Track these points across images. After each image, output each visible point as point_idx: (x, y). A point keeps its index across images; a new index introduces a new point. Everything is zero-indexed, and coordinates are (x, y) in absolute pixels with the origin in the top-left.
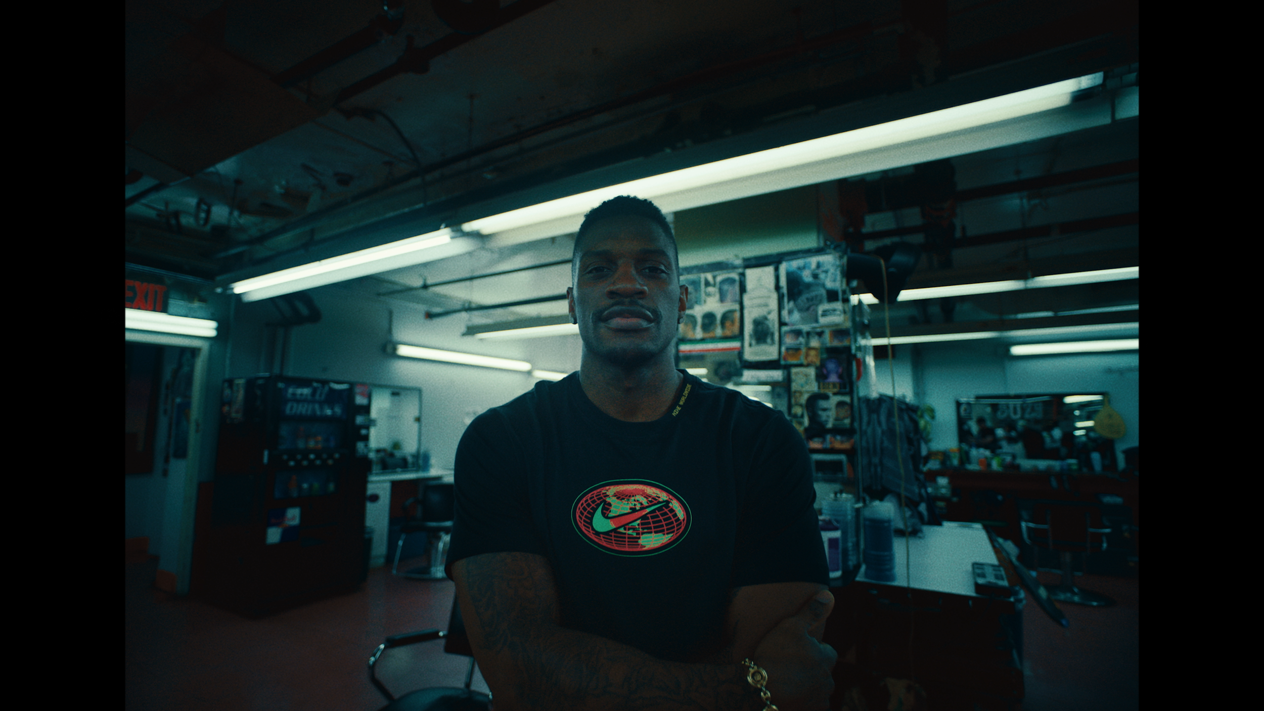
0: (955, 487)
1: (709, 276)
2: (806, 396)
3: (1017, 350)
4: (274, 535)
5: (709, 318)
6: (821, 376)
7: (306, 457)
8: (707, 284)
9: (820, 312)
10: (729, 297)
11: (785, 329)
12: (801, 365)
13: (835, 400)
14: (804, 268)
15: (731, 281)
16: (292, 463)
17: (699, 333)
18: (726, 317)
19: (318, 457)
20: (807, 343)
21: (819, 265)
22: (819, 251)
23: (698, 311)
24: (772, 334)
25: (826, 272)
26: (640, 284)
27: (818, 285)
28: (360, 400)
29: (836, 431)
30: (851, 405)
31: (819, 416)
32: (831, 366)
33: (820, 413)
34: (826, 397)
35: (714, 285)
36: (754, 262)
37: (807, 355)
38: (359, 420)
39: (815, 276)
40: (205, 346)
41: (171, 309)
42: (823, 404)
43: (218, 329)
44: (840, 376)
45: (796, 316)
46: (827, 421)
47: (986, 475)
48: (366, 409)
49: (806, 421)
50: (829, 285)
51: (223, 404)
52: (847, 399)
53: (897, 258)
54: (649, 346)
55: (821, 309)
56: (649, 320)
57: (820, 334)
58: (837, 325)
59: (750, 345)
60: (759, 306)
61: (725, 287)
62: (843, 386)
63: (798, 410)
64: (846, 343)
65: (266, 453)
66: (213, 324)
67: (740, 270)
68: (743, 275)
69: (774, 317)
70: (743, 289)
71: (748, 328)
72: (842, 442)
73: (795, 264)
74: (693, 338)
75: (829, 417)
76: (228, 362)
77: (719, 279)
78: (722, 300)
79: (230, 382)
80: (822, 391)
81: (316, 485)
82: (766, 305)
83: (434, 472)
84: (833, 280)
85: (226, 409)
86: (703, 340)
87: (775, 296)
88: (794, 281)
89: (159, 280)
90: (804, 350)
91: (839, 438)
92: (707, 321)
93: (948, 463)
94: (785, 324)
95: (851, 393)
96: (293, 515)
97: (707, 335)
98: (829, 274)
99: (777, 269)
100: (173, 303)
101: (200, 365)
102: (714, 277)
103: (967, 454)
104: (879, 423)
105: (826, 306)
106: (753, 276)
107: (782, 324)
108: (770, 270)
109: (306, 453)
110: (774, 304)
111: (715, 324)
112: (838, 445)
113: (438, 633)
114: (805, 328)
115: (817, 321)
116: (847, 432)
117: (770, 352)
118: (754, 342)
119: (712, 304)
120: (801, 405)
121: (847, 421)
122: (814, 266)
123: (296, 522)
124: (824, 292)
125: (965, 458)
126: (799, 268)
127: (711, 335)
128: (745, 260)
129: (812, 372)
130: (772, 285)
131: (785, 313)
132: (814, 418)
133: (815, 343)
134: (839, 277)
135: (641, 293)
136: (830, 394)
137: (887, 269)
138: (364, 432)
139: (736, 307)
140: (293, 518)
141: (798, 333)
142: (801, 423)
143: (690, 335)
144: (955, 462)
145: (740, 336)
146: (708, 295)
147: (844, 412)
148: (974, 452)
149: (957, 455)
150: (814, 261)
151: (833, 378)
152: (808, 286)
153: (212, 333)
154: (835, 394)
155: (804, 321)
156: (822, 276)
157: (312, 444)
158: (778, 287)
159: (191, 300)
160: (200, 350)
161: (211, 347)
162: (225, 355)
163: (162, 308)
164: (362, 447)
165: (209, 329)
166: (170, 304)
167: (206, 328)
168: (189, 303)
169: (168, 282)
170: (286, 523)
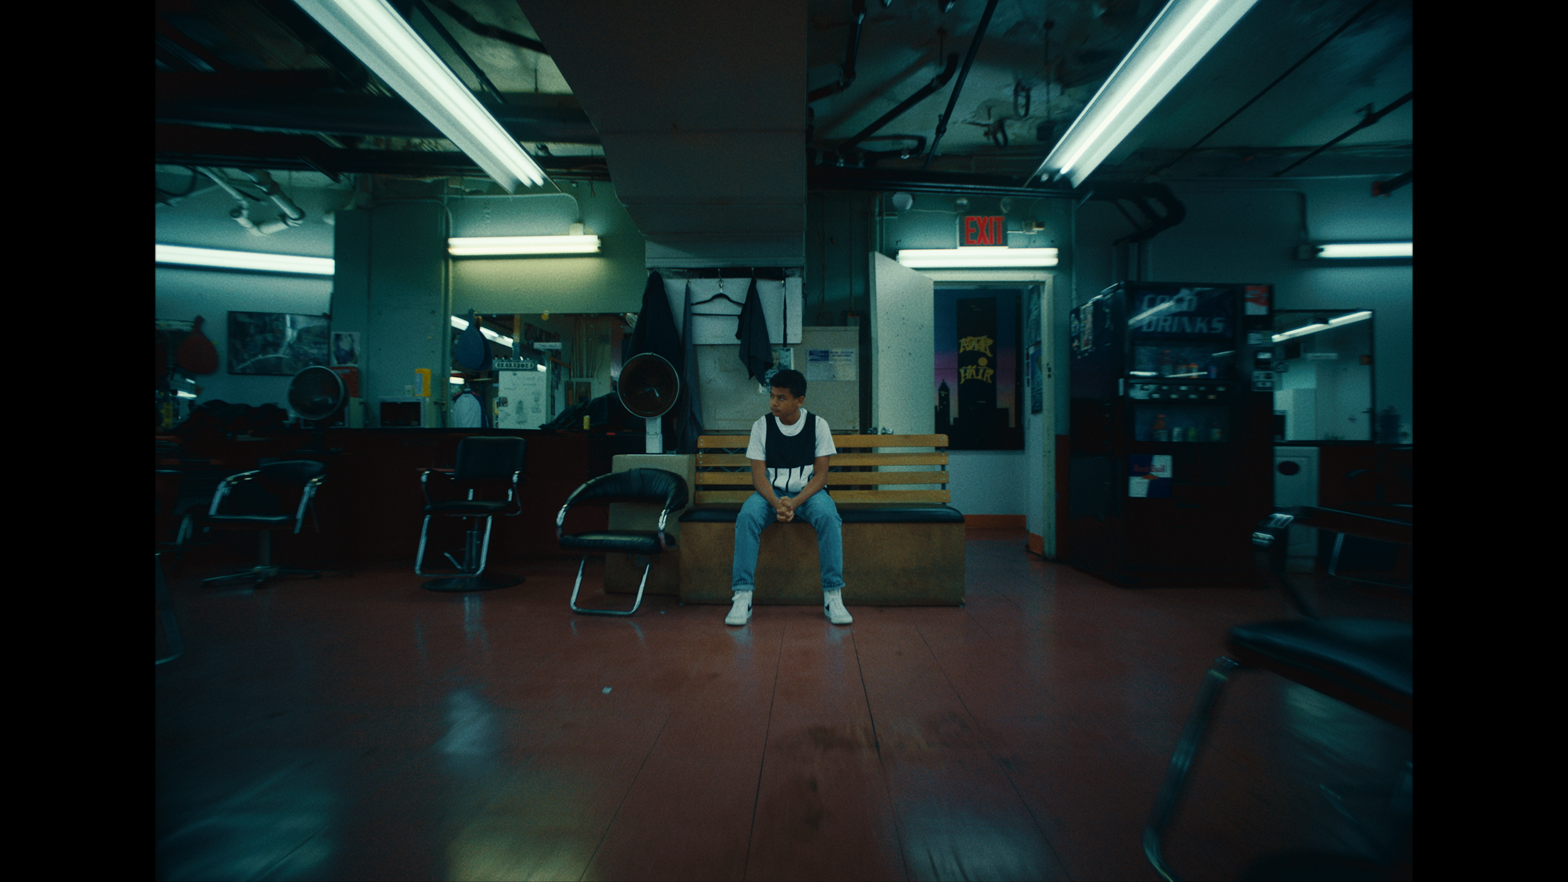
4: (1139, 487)
7: (1177, 390)
19: (1195, 389)
28: (1254, 309)
38: (1256, 339)
40: (1047, 277)
41: (1010, 241)
43: (1059, 256)
48: (1266, 326)
51: (1072, 340)
65: (1121, 382)
66: (1054, 251)
76: (1074, 293)
81: (1193, 431)
85: (1076, 343)
89: (996, 210)
96: (1163, 466)
100: (1014, 234)
101: (1045, 302)
109: (1177, 383)
123: (1167, 474)
140: (1163, 469)
153: (1054, 262)
157: (1182, 372)
159: (1028, 227)
160: (1043, 283)
161: (1054, 278)
162: (1071, 286)
163: (1002, 241)
164: (1262, 378)
165: (1050, 257)
166: (1009, 236)
167: (1047, 256)
168: (1028, 231)
169: (1005, 211)
170: (1154, 473)
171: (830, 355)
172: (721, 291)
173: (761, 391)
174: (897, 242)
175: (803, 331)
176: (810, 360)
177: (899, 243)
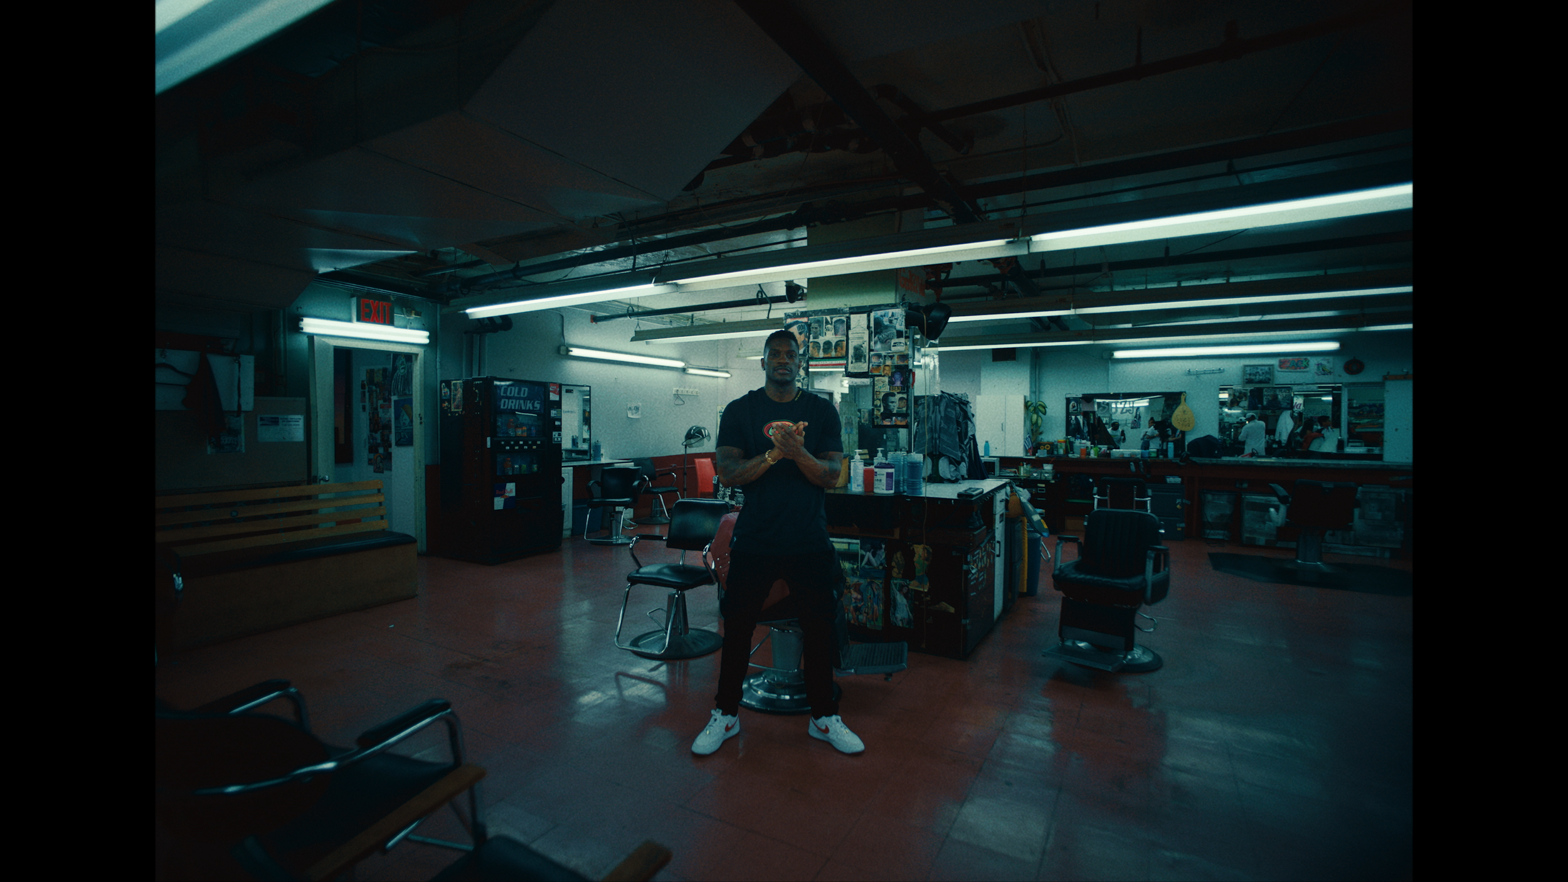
0: (1056, 473)
1: (828, 318)
2: (883, 394)
3: (1118, 354)
4: (499, 503)
5: (828, 344)
6: (891, 383)
7: (517, 443)
8: (827, 322)
9: (892, 344)
10: (840, 332)
11: (872, 353)
12: (880, 376)
13: (899, 396)
14: (885, 316)
15: (841, 321)
16: (508, 448)
17: (821, 355)
18: (838, 344)
19: (526, 443)
20: (884, 363)
21: (893, 315)
22: (893, 306)
23: (822, 340)
24: (865, 356)
25: (897, 319)
26: (787, 361)
27: (892, 327)
28: (553, 397)
29: (898, 415)
30: (907, 400)
31: (889, 406)
32: (897, 376)
33: (890, 404)
34: (893, 395)
35: (831, 324)
36: (855, 310)
37: (884, 369)
38: (553, 413)
39: (891, 321)
40: (420, 351)
41: (395, 322)
42: (892, 399)
43: (429, 337)
44: (902, 383)
45: (879, 346)
46: (893, 409)
47: (1084, 462)
48: (558, 405)
49: (882, 410)
50: (898, 327)
51: (443, 401)
52: (905, 396)
53: (934, 314)
54: (788, 378)
55: (893, 342)
56: (789, 371)
57: (892, 357)
58: (901, 352)
59: (852, 363)
60: (859, 338)
61: (838, 325)
62: (903, 388)
63: (878, 403)
64: (905, 363)
65: (489, 439)
66: (427, 334)
67: (847, 315)
68: (848, 318)
69: (866, 345)
70: (848, 328)
71: (851, 352)
72: (901, 421)
73: (880, 313)
74: (817, 357)
75: (895, 407)
76: (438, 364)
77: (834, 320)
78: (836, 334)
79: (448, 384)
80: (891, 391)
81: (524, 466)
82: (862, 338)
83: (604, 460)
84: (900, 325)
85: (446, 405)
86: (823, 358)
87: (867, 332)
88: (878, 323)
89: (385, 298)
90: (882, 366)
91: (899, 418)
92: (826, 347)
93: (1055, 453)
94: (873, 350)
95: (907, 393)
96: (511, 487)
97: (826, 356)
98: (898, 321)
99: (869, 316)
100: (398, 317)
101: (417, 368)
102: (832, 318)
103: (1071, 444)
104: (940, 411)
105: (897, 340)
106: (854, 318)
107: (871, 350)
108: (865, 315)
109: (517, 439)
110: (866, 338)
111: (832, 349)
112: (899, 423)
113: (662, 537)
114: (883, 353)
115: (890, 350)
116: (905, 415)
117: (863, 367)
118: (854, 361)
119: (830, 336)
120: (880, 400)
121: (905, 409)
122: (890, 315)
123: (513, 494)
124: (895, 331)
125: (1070, 447)
126: (882, 316)
127: (828, 355)
128: (850, 308)
129: (886, 379)
130: (866, 326)
131: (872, 343)
132: (886, 407)
133: (889, 362)
134: (904, 323)
135: (788, 363)
136: (896, 393)
137: (927, 321)
138: (557, 423)
139: (845, 338)
140: (511, 491)
141: (879, 356)
142: (879, 410)
143: (816, 355)
144: (1061, 452)
145: (846, 357)
146: (828, 330)
147: (903, 404)
148: (1077, 443)
149: (1063, 445)
150: (890, 312)
151: (898, 384)
152: (886, 327)
153: (427, 341)
154: (898, 393)
155: (883, 349)
156: (894, 321)
157: (519, 432)
158: (869, 327)
159: (409, 313)
160: (417, 355)
161: (425, 351)
162: (436, 358)
163: (390, 322)
164: (557, 436)
165: (422, 337)
166: (395, 317)
167: (421, 337)
168: (408, 316)
169: (392, 299)
170: (506, 494)
171: (280, 421)
172: (164, 361)
173: (209, 453)
174: (298, 308)
175: (255, 400)
176: (261, 425)
177: (299, 309)
